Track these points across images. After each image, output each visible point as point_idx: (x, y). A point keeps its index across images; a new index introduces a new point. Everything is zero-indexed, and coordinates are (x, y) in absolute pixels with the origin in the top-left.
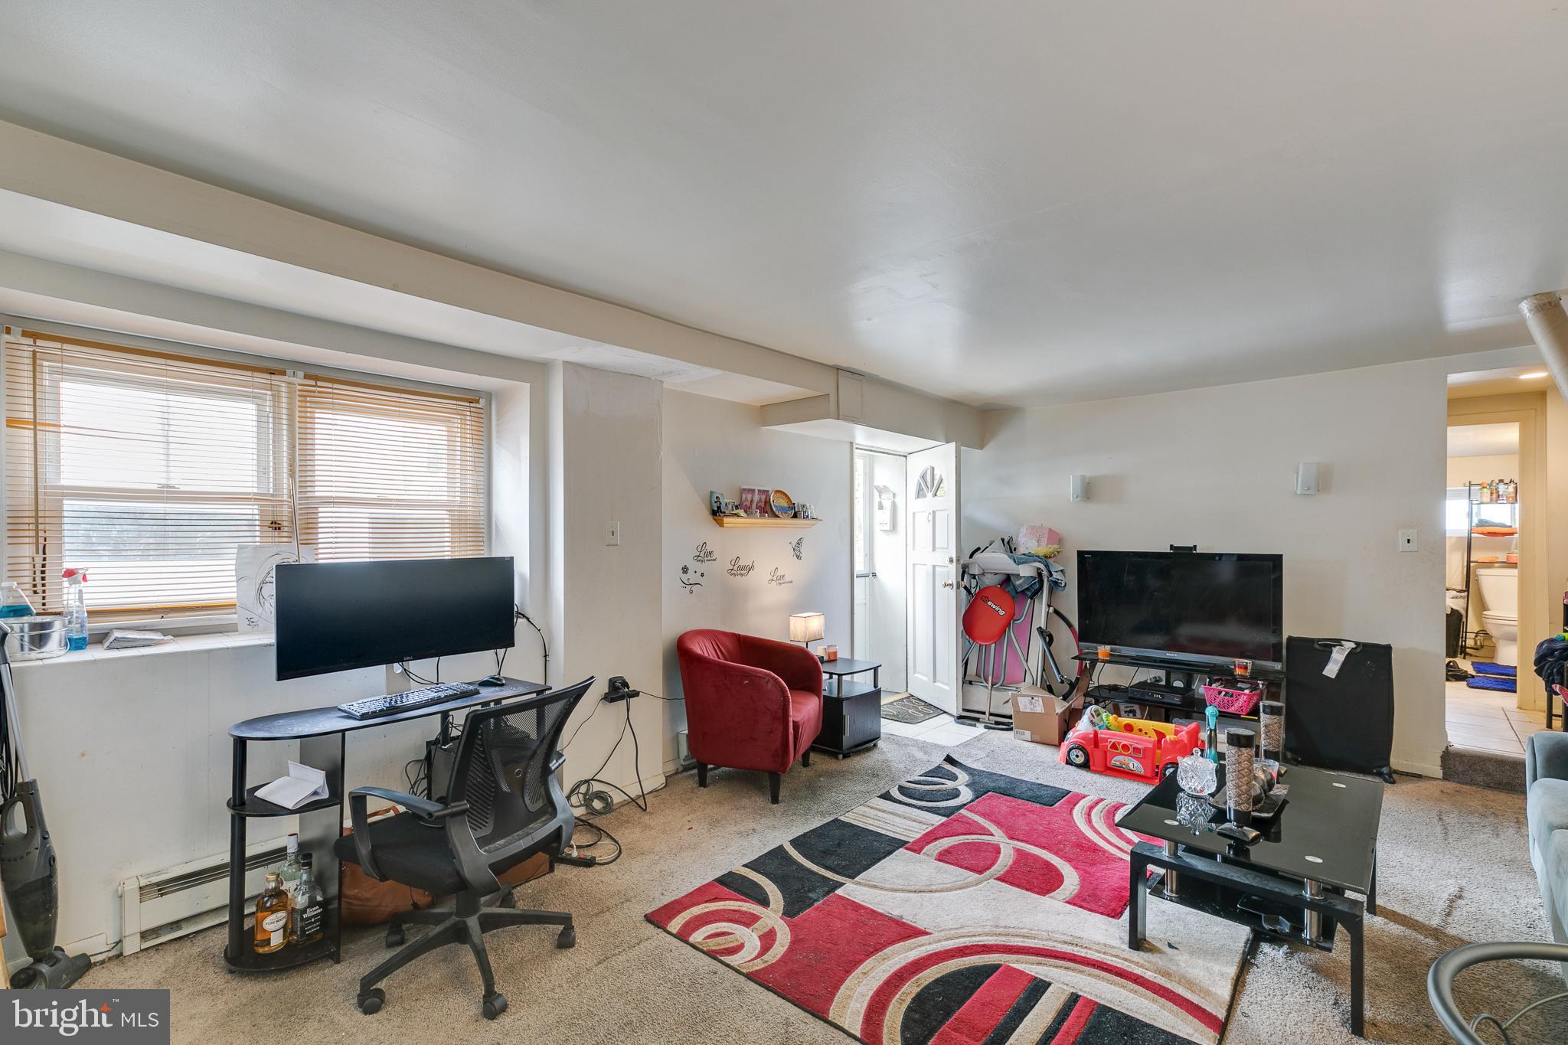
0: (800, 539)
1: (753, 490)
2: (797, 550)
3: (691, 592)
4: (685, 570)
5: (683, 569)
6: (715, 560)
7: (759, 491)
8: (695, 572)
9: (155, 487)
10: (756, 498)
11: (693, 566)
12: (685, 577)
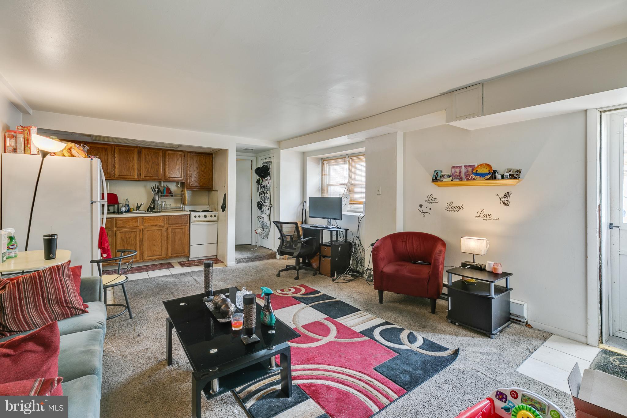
0: (508, 193)
1: (461, 166)
2: (505, 199)
3: (424, 216)
4: (421, 206)
5: (420, 205)
6: (438, 203)
7: (465, 166)
8: (426, 207)
9: (336, 183)
10: (464, 170)
11: (425, 204)
12: (421, 209)
